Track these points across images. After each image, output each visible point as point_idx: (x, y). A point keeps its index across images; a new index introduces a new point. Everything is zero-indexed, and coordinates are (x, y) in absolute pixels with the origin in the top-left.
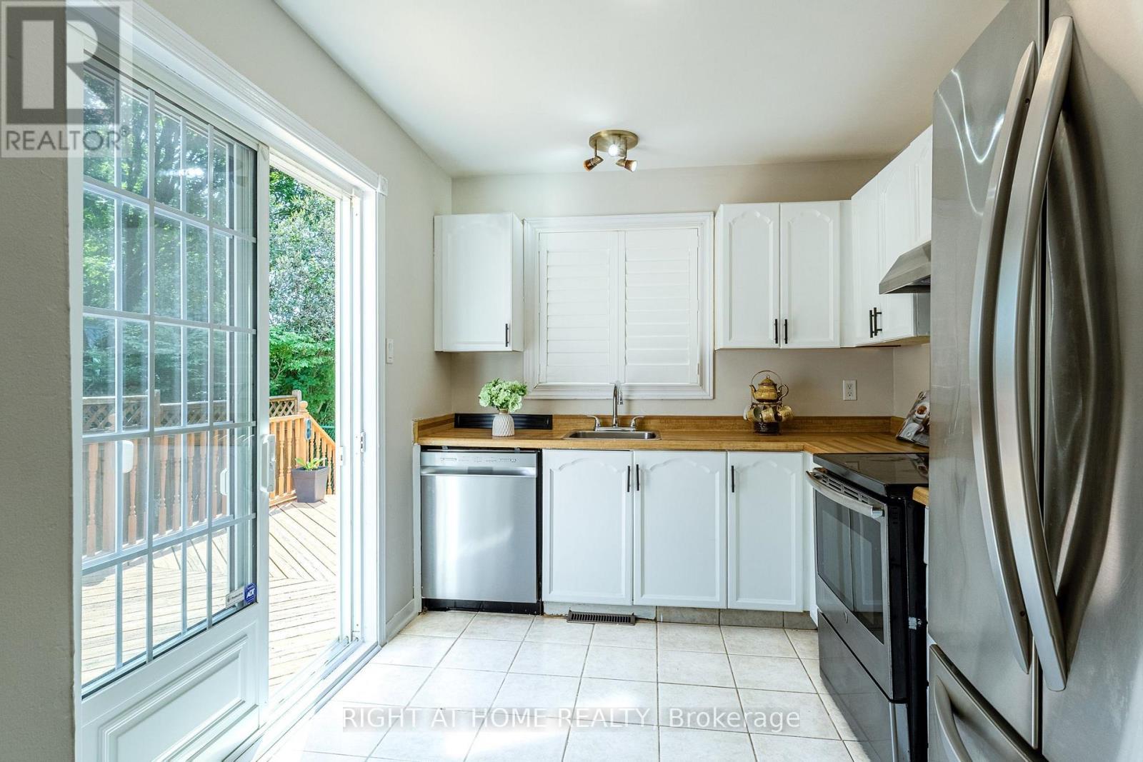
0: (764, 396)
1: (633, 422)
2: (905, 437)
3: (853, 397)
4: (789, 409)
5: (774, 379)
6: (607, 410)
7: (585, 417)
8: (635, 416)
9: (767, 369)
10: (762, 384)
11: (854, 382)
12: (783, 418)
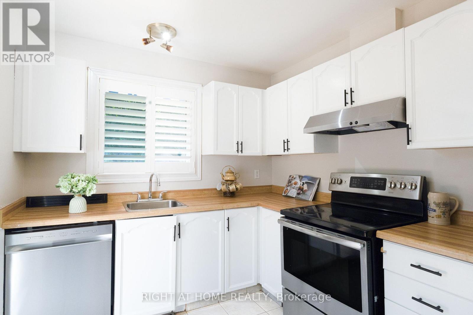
0: (228, 179)
1: (161, 195)
2: (291, 195)
3: (259, 177)
4: (240, 184)
5: (232, 170)
6: (145, 189)
7: (131, 194)
8: (162, 191)
9: (229, 165)
10: (228, 173)
11: (258, 171)
12: (239, 189)
